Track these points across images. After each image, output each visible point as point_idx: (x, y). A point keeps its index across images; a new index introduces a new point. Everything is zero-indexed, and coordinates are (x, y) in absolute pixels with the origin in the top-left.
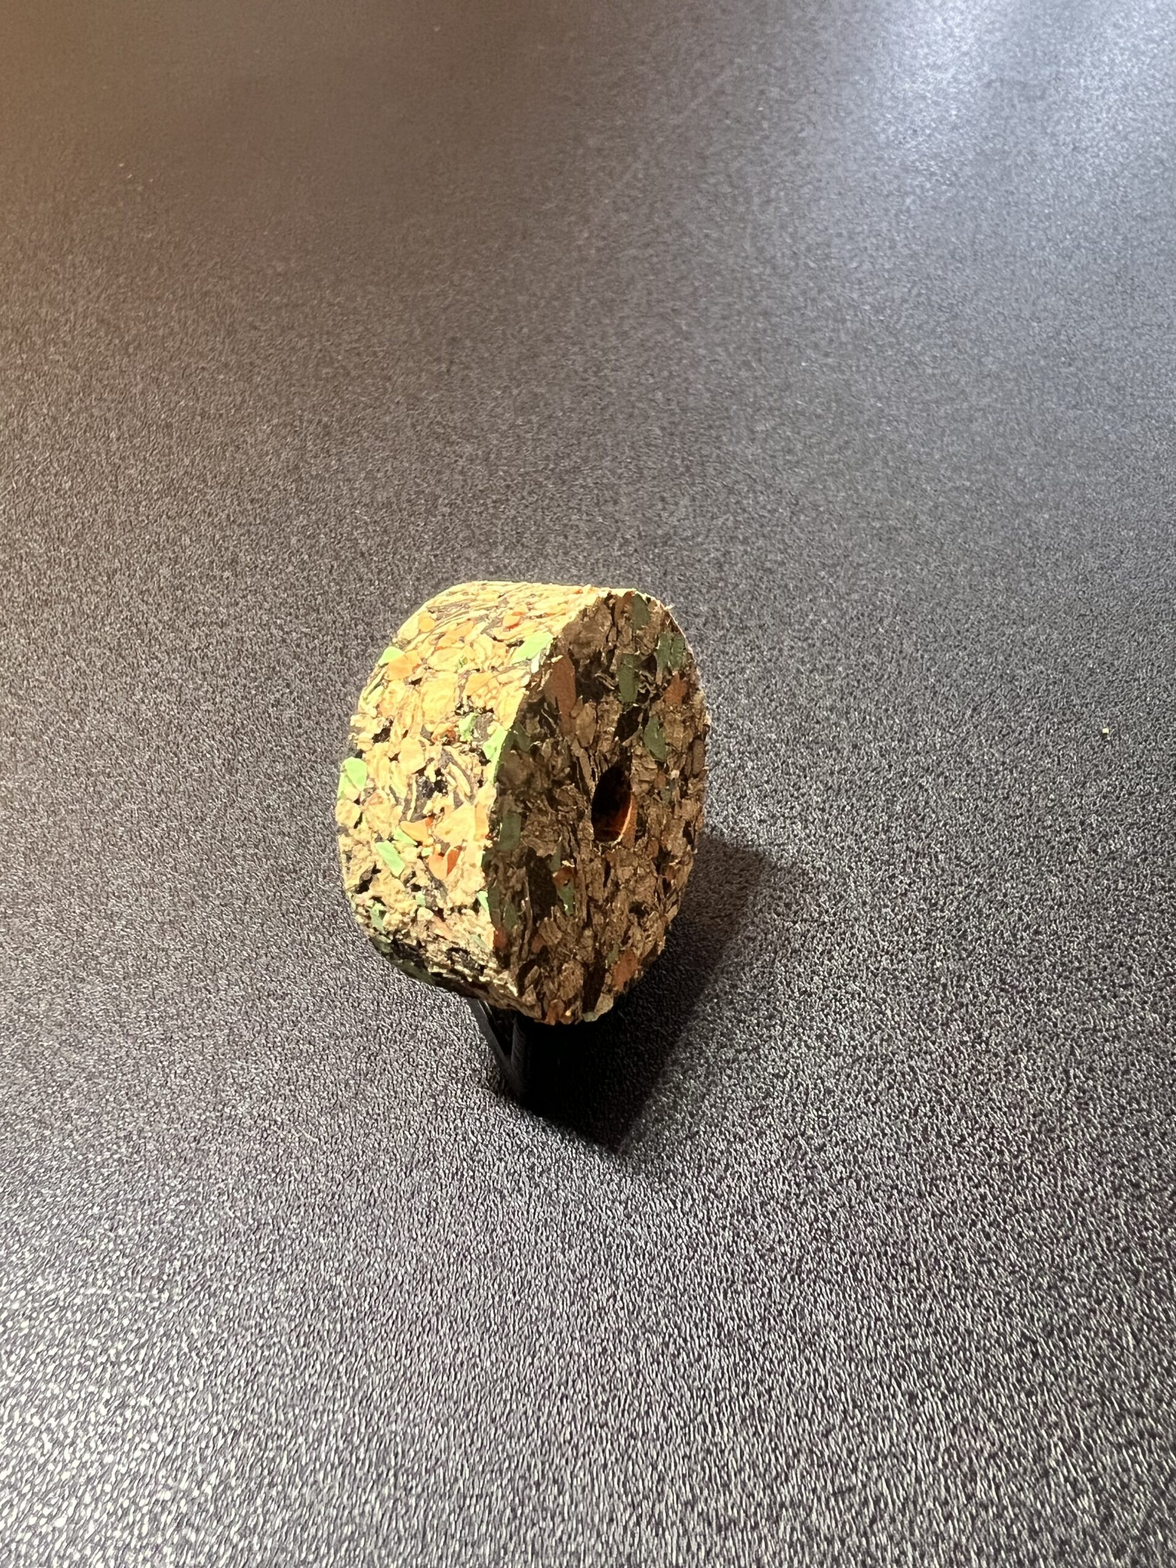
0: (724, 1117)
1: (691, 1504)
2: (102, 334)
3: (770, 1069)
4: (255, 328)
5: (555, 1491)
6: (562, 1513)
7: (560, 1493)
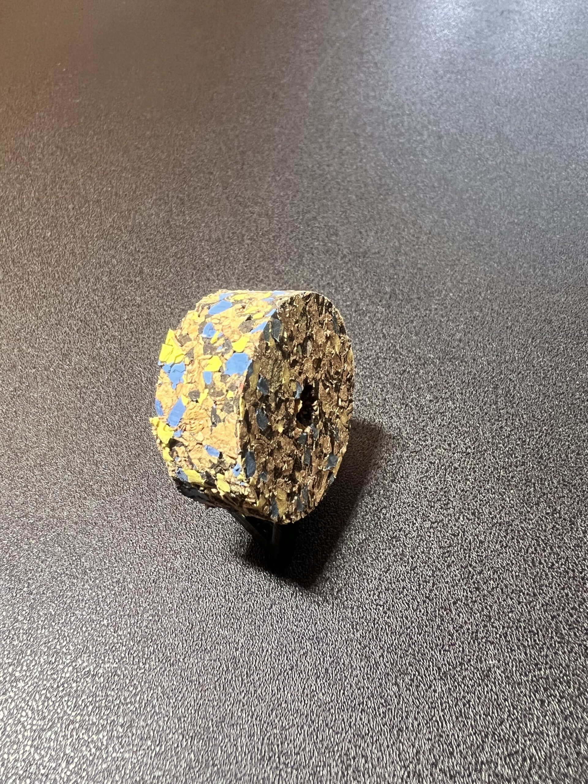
0: (429, 558)
1: (435, 765)
2: (58, 153)
3: (450, 531)
4: (139, 148)
5: (364, 761)
6: (368, 773)
7: (366, 762)
